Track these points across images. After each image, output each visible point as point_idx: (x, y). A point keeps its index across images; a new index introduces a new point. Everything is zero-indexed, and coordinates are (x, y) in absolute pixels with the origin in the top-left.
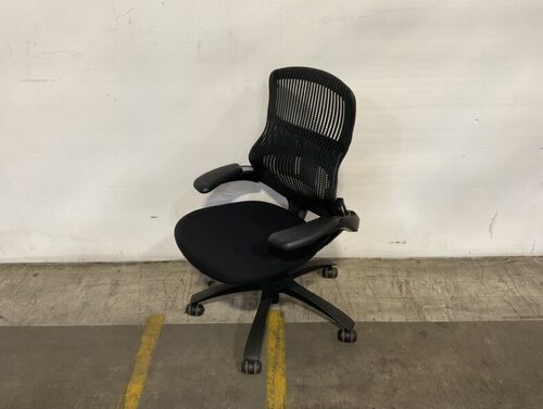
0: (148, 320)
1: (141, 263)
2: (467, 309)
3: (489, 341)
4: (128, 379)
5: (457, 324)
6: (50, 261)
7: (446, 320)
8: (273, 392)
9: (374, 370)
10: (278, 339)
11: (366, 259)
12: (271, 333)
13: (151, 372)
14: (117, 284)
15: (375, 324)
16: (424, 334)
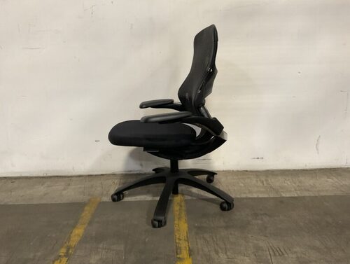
0: (89, 200)
1: (86, 176)
2: (309, 191)
3: (327, 204)
4: (74, 227)
5: (304, 197)
6: (23, 175)
7: (296, 195)
8: (178, 230)
9: (250, 219)
10: (181, 206)
11: (238, 171)
12: (176, 204)
13: (90, 223)
14: (69, 185)
15: (247, 198)
16: (282, 202)
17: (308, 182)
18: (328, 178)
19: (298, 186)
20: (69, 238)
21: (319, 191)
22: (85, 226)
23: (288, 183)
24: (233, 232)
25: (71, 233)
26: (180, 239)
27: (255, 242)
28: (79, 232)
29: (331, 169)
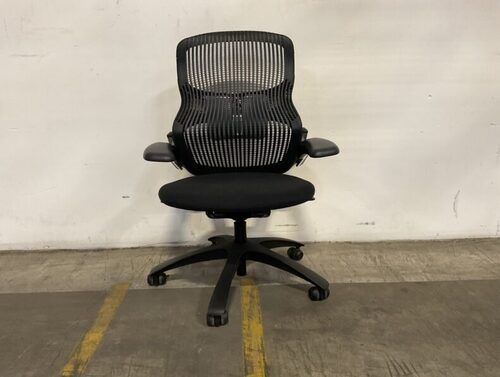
0: (113, 287)
1: (109, 250)
2: (443, 273)
3: (473, 294)
4: (87, 329)
5: (438, 283)
6: (14, 248)
7: (425, 280)
8: (249, 335)
9: (358, 317)
10: (252, 297)
11: (337, 242)
12: (244, 294)
13: (113, 324)
14: (82, 264)
15: (351, 284)
16: (405, 290)
17: (443, 259)
18: (472, 253)
19: (428, 265)
20: (79, 348)
21: (459, 274)
22: (105, 328)
23: (413, 261)
24: (332, 338)
25: (83, 339)
26: (251, 350)
27: (367, 353)
28: (95, 337)
29: (474, 240)
